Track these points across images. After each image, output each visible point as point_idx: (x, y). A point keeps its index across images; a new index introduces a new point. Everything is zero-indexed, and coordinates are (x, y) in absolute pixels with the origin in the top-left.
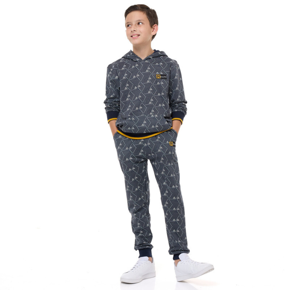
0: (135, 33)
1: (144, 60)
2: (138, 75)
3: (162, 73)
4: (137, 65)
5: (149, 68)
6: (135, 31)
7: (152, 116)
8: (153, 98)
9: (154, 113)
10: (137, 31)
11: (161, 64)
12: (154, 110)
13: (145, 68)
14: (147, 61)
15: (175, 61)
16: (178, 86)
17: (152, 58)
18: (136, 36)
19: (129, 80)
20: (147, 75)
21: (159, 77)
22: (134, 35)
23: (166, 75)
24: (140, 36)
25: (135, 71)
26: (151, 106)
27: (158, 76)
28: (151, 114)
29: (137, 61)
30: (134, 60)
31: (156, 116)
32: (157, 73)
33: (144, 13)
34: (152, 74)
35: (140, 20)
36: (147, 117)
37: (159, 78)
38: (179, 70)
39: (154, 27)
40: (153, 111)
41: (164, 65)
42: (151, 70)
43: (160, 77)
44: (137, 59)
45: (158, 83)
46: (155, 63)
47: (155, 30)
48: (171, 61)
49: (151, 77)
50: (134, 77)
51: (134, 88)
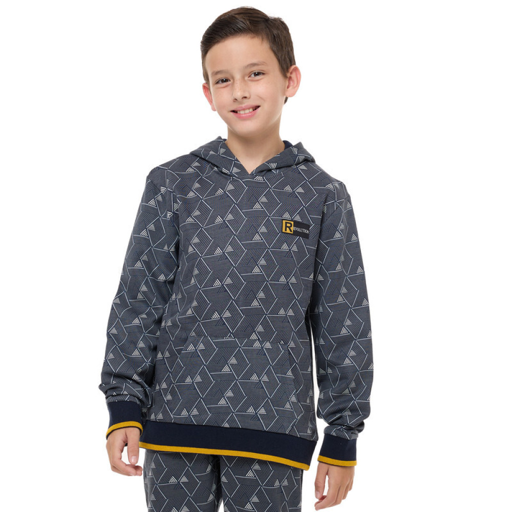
0: (247, 103)
1: (252, 174)
2: (230, 217)
3: (298, 218)
4: (231, 187)
5: (264, 199)
6: (245, 97)
7: (257, 345)
8: (266, 290)
9: (264, 337)
10: (249, 98)
11: (300, 190)
12: (265, 325)
13: (253, 198)
14: (259, 178)
15: (341, 184)
16: (342, 258)
17: (276, 169)
18: (247, 111)
19: (204, 227)
20: (255, 220)
21: (289, 227)
22: (244, 109)
23: (307, 227)
24: (259, 109)
25: (223, 205)
26: (258, 313)
27: (286, 227)
28: (254, 337)
29: (231, 175)
30: (224, 170)
31: (268, 345)
32: (287, 215)
33: (263, 39)
34: (272, 216)
35: (254, 65)
36: (241, 346)
37: (288, 231)
38: (351, 214)
39: (291, 73)
40: (260, 328)
41: (307, 194)
42: (269, 205)
43: (292, 228)
44: (235, 169)
45: (285, 247)
46: (283, 185)
47: (293, 81)
48: (330, 186)
49: (268, 225)
50: (219, 220)
51: (212, 251)
